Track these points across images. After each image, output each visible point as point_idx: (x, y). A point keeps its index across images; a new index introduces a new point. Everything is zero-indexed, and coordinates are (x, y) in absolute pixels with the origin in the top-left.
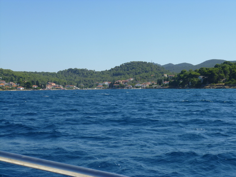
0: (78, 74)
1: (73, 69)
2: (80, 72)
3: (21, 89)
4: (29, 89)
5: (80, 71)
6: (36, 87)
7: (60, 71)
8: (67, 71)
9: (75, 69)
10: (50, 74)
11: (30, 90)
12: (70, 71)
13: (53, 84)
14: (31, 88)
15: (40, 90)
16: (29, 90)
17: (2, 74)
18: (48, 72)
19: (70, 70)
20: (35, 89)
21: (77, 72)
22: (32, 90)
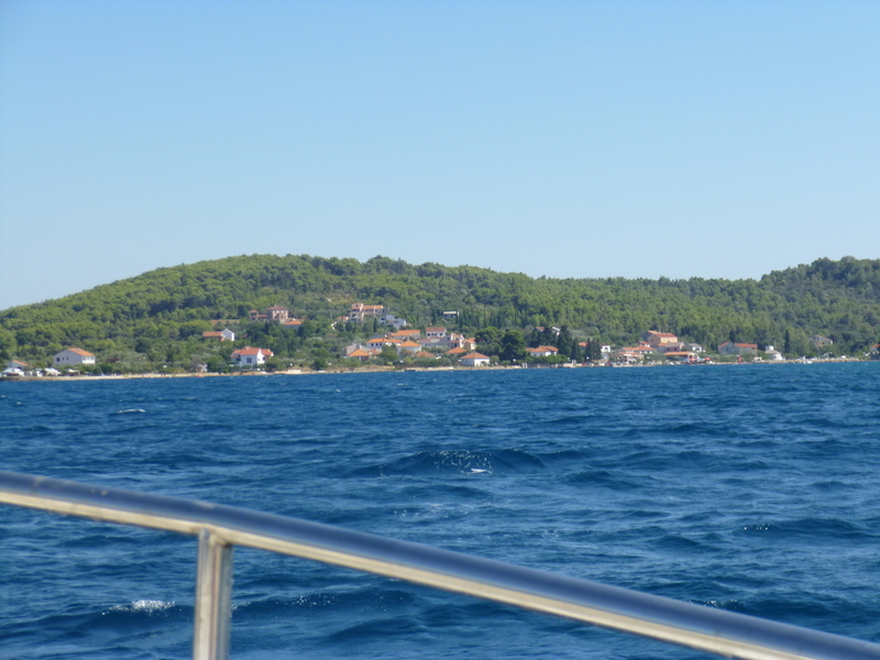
0: (853, 284)
1: (833, 264)
2: (864, 276)
3: (477, 362)
4: (513, 364)
5: (866, 269)
6: (548, 354)
7: (773, 273)
8: (804, 273)
9: (844, 259)
10: (722, 290)
11: (516, 367)
12: (820, 274)
13: (664, 340)
14: (522, 357)
15: (565, 365)
16: (508, 368)
17: (472, 297)
18: (716, 281)
19: (822, 267)
20: (543, 361)
21: (850, 277)
22: (525, 366)
